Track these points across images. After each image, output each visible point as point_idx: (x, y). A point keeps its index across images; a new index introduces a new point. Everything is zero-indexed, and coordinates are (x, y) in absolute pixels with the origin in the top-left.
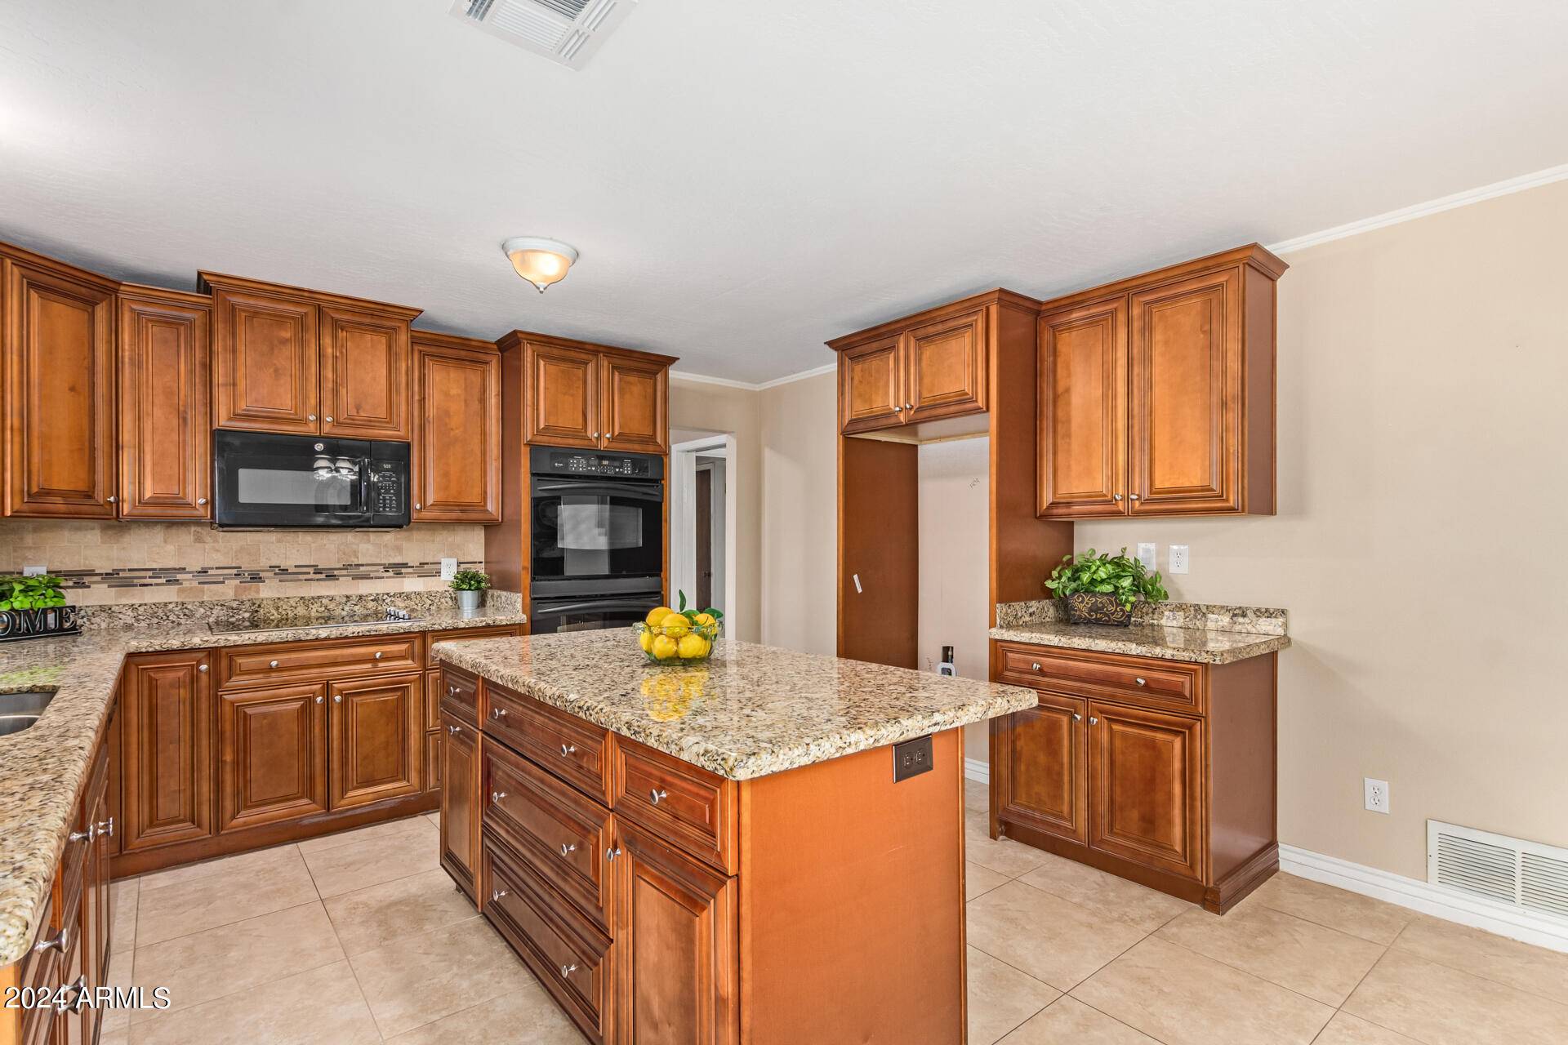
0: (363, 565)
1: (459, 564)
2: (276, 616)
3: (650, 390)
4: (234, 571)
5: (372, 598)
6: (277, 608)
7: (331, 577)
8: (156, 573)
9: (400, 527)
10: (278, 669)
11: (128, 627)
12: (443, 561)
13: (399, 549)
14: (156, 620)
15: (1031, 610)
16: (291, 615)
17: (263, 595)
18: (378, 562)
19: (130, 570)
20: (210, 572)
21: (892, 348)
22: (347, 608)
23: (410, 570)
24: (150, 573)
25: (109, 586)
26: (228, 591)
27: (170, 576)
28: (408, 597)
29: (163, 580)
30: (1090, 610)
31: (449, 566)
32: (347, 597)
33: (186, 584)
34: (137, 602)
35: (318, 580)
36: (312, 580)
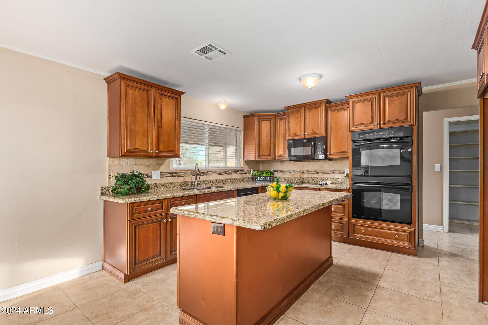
0: (325, 170)
2: (306, 182)
4: (300, 171)
5: (327, 179)
6: (307, 180)
7: (318, 173)
12: (346, 169)
13: (334, 166)
14: (287, 180)
16: (309, 182)
17: (304, 176)
18: (328, 169)
19: (284, 170)
20: (296, 171)
22: (321, 181)
23: (337, 172)
24: (287, 171)
25: (281, 173)
26: (298, 175)
27: (290, 172)
31: (347, 171)
32: (321, 178)
33: (292, 173)
34: (285, 176)
35: (315, 173)
36: (314, 173)
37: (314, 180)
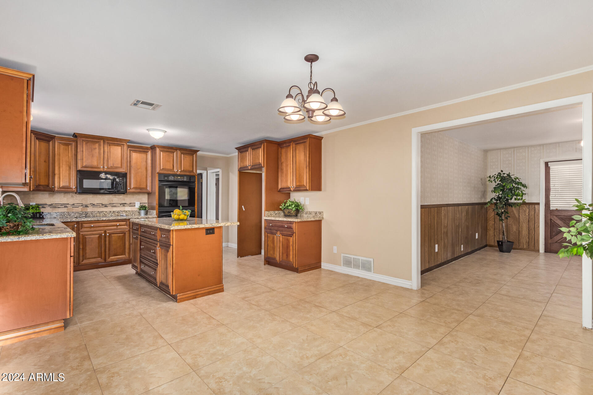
0: (114, 203)
1: (140, 203)
3: (192, 159)
4: (81, 205)
5: (117, 211)
6: (92, 214)
7: (106, 206)
8: (62, 205)
9: (124, 194)
10: (93, 227)
11: (55, 218)
12: (136, 203)
13: (124, 200)
15: (276, 213)
16: (96, 215)
17: (88, 210)
18: (118, 203)
19: (55, 204)
20: (75, 205)
21: (247, 151)
22: (110, 214)
23: (127, 205)
24: (60, 205)
25: (50, 208)
26: (80, 209)
27: (65, 206)
28: (126, 212)
29: (63, 207)
30: (288, 213)
31: (138, 204)
32: (110, 211)
33: (69, 208)
34: (57, 212)
35: (103, 207)
36: (101, 207)
37: (102, 214)
